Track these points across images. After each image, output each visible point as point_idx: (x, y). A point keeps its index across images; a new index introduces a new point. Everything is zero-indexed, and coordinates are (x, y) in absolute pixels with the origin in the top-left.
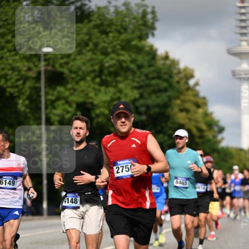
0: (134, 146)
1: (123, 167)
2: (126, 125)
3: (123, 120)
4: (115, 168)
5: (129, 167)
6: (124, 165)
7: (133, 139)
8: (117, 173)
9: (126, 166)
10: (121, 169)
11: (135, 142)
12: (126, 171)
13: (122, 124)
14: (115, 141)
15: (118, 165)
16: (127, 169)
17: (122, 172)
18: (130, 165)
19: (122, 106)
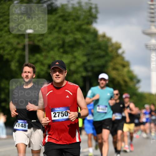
0: (68, 97)
1: (59, 113)
2: (59, 78)
3: (58, 73)
4: (52, 113)
5: (64, 113)
6: (60, 112)
7: (66, 91)
8: (54, 117)
9: (61, 112)
10: (57, 114)
11: (68, 94)
12: (61, 116)
13: (56, 76)
14: (52, 91)
15: (55, 111)
16: (62, 115)
17: (58, 116)
18: (64, 111)
19: (57, 63)
